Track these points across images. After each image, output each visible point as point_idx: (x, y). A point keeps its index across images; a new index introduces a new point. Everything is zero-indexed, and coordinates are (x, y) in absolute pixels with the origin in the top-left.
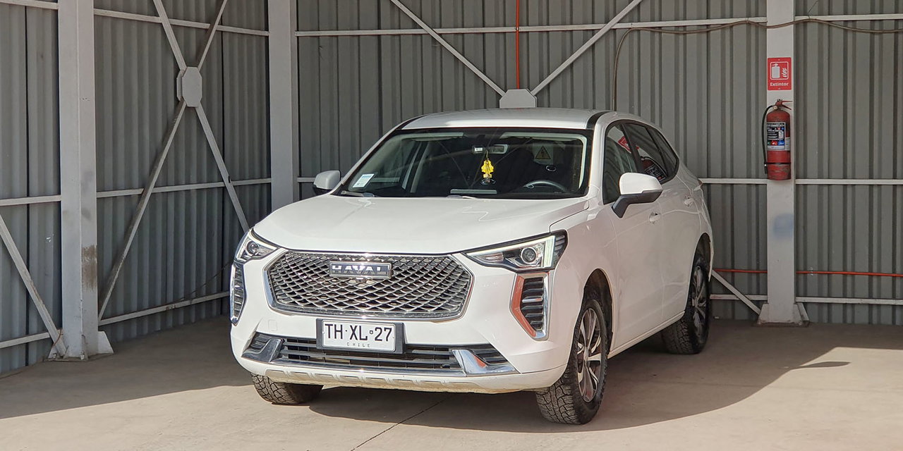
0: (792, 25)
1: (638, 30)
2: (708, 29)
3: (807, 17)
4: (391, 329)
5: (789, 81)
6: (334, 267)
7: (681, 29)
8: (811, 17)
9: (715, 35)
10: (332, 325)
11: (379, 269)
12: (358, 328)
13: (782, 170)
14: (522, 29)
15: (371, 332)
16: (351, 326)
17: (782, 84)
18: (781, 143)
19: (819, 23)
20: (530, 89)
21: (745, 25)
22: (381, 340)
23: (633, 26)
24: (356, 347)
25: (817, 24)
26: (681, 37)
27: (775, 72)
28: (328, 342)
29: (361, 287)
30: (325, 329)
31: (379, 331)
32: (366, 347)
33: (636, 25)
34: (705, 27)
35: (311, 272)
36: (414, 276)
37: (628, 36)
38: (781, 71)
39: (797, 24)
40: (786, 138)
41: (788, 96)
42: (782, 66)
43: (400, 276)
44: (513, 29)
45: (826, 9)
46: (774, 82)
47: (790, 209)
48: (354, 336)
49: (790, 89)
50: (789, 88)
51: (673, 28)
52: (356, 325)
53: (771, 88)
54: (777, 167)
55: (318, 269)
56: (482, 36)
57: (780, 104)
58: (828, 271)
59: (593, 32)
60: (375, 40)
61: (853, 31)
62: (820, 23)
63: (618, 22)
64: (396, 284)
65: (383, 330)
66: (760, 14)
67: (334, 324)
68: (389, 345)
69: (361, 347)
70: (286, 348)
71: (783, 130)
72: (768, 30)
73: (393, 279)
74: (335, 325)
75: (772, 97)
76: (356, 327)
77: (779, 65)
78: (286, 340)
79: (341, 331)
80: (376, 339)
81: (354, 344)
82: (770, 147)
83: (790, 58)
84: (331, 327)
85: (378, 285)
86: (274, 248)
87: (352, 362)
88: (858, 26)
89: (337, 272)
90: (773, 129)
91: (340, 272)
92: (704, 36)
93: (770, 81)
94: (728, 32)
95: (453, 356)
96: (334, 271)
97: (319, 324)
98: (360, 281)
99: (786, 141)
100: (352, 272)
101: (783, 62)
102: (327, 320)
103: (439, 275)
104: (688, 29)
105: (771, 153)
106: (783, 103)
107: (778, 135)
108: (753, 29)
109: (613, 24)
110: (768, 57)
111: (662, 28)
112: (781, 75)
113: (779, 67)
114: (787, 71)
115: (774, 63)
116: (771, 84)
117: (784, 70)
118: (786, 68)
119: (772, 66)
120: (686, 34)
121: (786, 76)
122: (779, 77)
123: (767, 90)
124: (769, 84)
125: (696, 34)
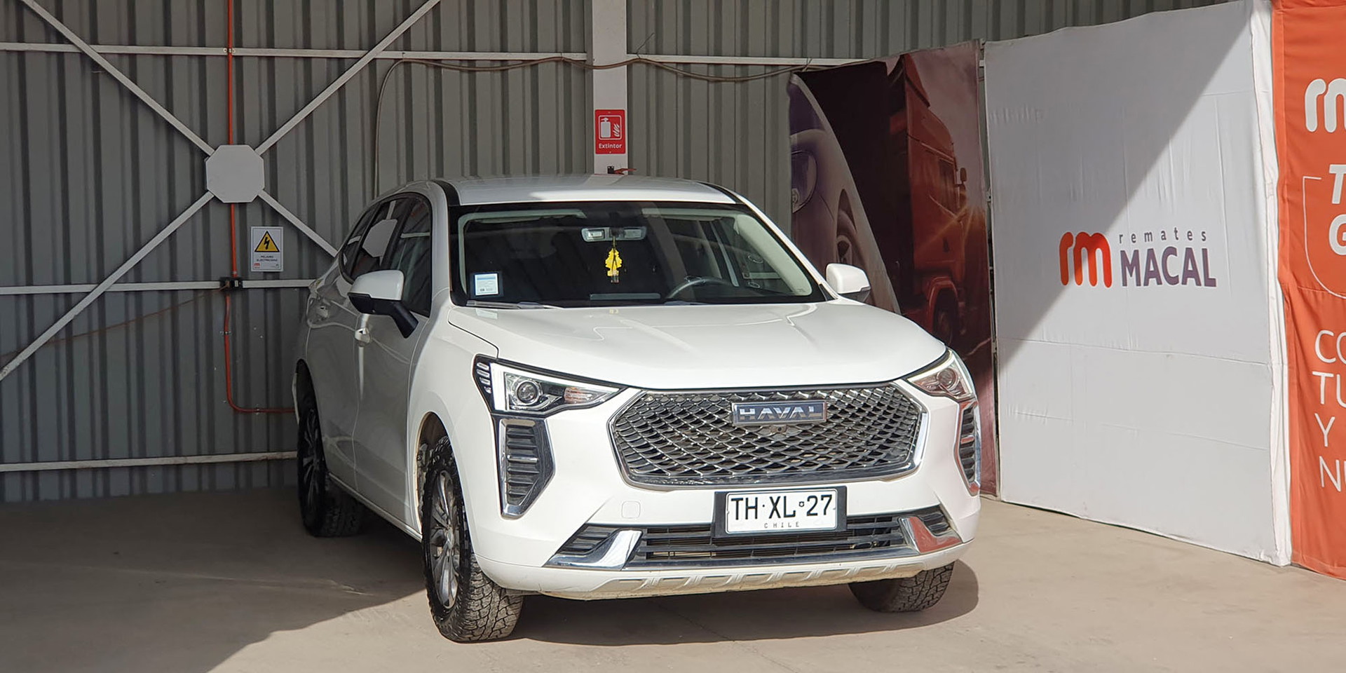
1: (407, 63)
2: (504, 66)
3: (635, 56)
4: (830, 496)
5: (622, 141)
6: (742, 412)
7: (467, 65)
8: (641, 56)
9: (513, 74)
10: (742, 499)
11: (811, 409)
12: (781, 501)
14: (236, 52)
15: (801, 504)
16: (771, 498)
17: (614, 146)
19: (647, 64)
20: (254, 147)
21: (554, 64)
22: (816, 514)
23: (405, 56)
24: (779, 528)
25: (644, 66)
27: (605, 130)
28: (736, 525)
29: (780, 438)
30: (731, 506)
31: (813, 500)
32: (794, 527)
33: (409, 55)
34: (498, 64)
35: (698, 422)
36: (853, 416)
38: (612, 128)
39: (630, 65)
41: (621, 162)
42: (613, 121)
43: (835, 417)
44: (222, 51)
45: (652, 47)
46: (603, 143)
48: (775, 512)
49: (624, 152)
50: (622, 151)
51: (458, 63)
52: (779, 495)
53: (599, 151)
55: (711, 417)
56: (165, 59)
57: (612, 172)
59: (341, 61)
61: (685, 76)
62: (649, 64)
63: (386, 50)
64: (829, 430)
65: (819, 498)
67: (744, 497)
68: (827, 521)
69: (786, 528)
70: (644, 544)
72: (594, 70)
73: (828, 422)
74: (747, 499)
75: (601, 164)
76: (779, 498)
77: (609, 120)
78: (645, 531)
79: (756, 507)
80: (809, 514)
81: (775, 525)
83: (624, 111)
84: (740, 502)
85: (805, 433)
86: (616, 390)
87: (758, 552)
88: (693, 69)
89: (747, 417)
91: (753, 418)
92: (498, 75)
93: (598, 141)
94: (528, 72)
95: (897, 527)
96: (743, 418)
97: (720, 502)
98: (780, 429)
100: (771, 417)
101: (614, 116)
102: (732, 493)
103: (885, 413)
104: (477, 64)
109: (378, 52)
110: (595, 109)
111: (443, 62)
112: (612, 133)
113: (609, 123)
114: (619, 129)
115: (603, 118)
116: (600, 145)
117: (616, 127)
118: (619, 125)
119: (601, 121)
120: (475, 71)
121: (618, 136)
122: (610, 136)
123: (595, 155)
124: (597, 146)
125: (489, 73)
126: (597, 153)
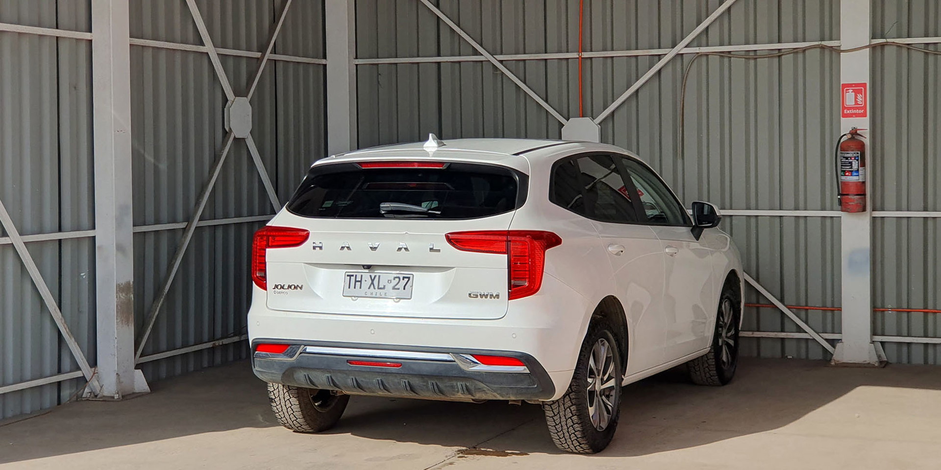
0: (868, 49)
1: (707, 55)
2: (779, 54)
3: (884, 41)
5: (865, 108)
7: (752, 54)
8: (889, 40)
9: (787, 59)
13: (856, 202)
14: (586, 55)
17: (857, 111)
18: (855, 174)
19: (897, 46)
20: (593, 118)
21: (818, 49)
23: (701, 51)
25: (895, 47)
26: (752, 62)
27: (850, 98)
33: (704, 50)
34: (777, 52)
37: (696, 61)
38: (856, 98)
39: (873, 48)
40: (860, 168)
41: (863, 124)
42: (856, 92)
44: (575, 55)
45: (905, 32)
46: (849, 108)
47: (866, 243)
49: (866, 116)
50: (864, 115)
51: (745, 53)
53: (845, 116)
54: (851, 199)
56: (544, 62)
57: (854, 133)
58: (908, 308)
59: (660, 57)
60: (435, 66)
61: (935, 54)
62: (899, 46)
63: (686, 47)
66: (834, 37)
71: (858, 160)
72: (841, 53)
75: (846, 125)
77: (854, 91)
82: (843, 178)
83: (865, 84)
90: (847, 158)
92: (776, 60)
93: (844, 108)
94: (800, 56)
99: (860, 172)
101: (858, 88)
104: (758, 53)
105: (845, 184)
106: (858, 132)
107: (851, 165)
108: (827, 52)
109: (680, 48)
110: (841, 83)
111: (732, 53)
112: (856, 102)
113: (853, 93)
114: (862, 98)
115: (848, 90)
116: (845, 111)
117: (859, 96)
118: (862, 94)
119: (846, 92)
120: (756, 58)
121: (861, 103)
122: (854, 104)
123: (841, 118)
124: (843, 111)
125: (767, 59)
126: (843, 117)
